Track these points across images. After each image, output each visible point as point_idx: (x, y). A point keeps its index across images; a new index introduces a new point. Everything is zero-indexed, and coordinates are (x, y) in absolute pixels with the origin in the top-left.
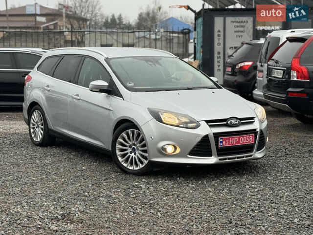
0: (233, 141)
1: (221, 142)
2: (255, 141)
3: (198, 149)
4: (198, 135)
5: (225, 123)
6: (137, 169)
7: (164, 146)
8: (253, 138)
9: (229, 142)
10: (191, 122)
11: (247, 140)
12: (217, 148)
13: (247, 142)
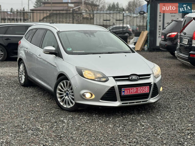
0: (133, 91)
1: (124, 92)
2: (150, 91)
3: (107, 96)
4: (107, 87)
5: (128, 78)
6: (69, 107)
7: (84, 93)
8: (148, 89)
9: (130, 91)
10: (103, 78)
11: (144, 90)
12: (120, 96)
13: (144, 91)
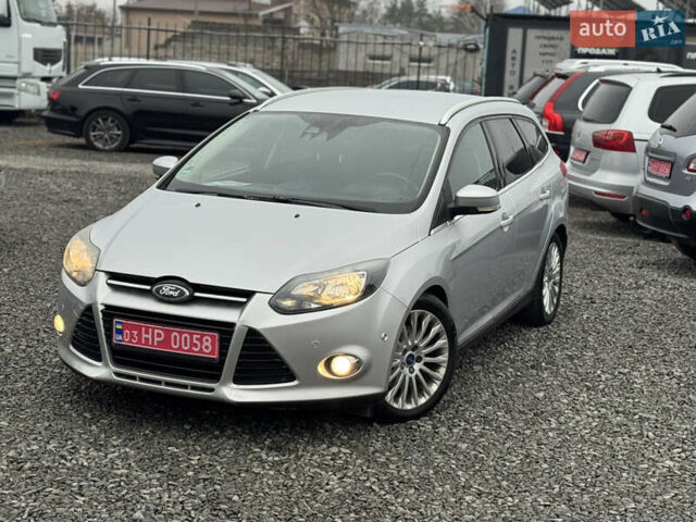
0: (152, 338)
1: (120, 332)
2: (223, 355)
5: (147, 287)
11: (196, 346)
12: (110, 344)
13: (194, 349)
